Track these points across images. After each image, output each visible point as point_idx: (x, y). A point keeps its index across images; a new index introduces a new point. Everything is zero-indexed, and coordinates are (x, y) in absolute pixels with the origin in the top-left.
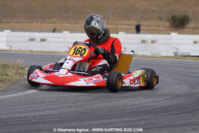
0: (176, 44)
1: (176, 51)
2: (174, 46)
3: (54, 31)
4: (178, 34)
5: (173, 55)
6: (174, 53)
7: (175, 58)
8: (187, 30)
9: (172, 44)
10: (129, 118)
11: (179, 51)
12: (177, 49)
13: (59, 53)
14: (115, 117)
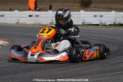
0: (83, 17)
1: (83, 21)
2: (82, 18)
3: (11, 10)
4: (85, 11)
5: (82, 24)
6: (82, 23)
7: (82, 27)
8: (90, 8)
9: (81, 17)
10: (50, 70)
11: (85, 21)
12: (84, 20)
13: (10, 24)
14: (40, 69)
